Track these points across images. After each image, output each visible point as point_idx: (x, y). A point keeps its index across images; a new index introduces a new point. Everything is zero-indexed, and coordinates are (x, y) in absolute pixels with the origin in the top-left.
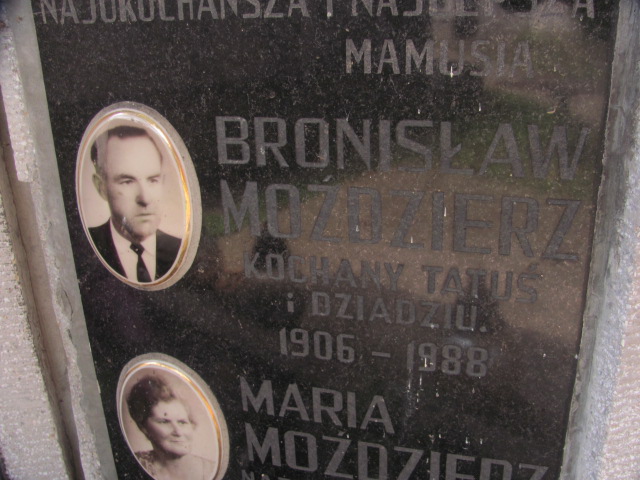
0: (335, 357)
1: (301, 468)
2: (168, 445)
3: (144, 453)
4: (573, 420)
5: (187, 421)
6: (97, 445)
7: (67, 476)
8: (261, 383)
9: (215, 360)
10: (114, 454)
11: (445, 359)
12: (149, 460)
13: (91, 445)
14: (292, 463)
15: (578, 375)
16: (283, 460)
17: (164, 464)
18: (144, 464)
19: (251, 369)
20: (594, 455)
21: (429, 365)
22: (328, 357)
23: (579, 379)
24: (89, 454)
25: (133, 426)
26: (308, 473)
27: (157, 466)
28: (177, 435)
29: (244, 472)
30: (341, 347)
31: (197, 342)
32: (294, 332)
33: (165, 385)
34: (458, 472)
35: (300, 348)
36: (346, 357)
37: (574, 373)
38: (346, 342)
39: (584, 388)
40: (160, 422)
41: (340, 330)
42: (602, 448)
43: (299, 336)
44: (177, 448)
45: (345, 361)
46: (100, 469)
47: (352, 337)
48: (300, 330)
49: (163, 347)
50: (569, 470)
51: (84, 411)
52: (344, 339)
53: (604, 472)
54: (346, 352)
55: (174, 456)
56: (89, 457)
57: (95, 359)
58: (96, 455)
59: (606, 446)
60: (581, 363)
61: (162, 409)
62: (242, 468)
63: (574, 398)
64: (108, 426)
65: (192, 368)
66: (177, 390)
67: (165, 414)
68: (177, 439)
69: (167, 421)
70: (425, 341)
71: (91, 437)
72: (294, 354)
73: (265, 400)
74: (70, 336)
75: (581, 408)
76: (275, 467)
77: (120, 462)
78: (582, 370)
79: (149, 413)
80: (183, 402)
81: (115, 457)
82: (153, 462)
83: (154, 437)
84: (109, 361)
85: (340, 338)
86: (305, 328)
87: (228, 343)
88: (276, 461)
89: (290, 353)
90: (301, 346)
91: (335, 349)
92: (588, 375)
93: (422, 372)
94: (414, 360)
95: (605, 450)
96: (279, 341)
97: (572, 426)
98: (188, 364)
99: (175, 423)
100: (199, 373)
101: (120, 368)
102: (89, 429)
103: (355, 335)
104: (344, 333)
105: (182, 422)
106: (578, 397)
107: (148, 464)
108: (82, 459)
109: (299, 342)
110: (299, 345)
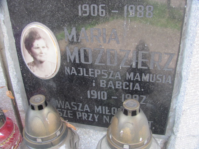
0: (98, 15)
1: (86, 63)
2: (39, 58)
3: (31, 63)
4: (184, 34)
5: (45, 47)
6: (14, 65)
7: (5, 80)
8: (72, 28)
9: (55, 22)
10: (20, 67)
11: (138, 11)
12: (32, 65)
13: (13, 66)
14: (83, 61)
15: (186, 15)
16: (80, 60)
17: (38, 66)
18: (30, 68)
19: (68, 23)
20: (191, 45)
21: (132, 14)
22: (96, 15)
23: (186, 16)
24: (12, 69)
25: (26, 52)
26: (89, 64)
27: (35, 68)
28: (42, 53)
29: (66, 67)
30: (100, 10)
31: (49, 15)
32: (84, 5)
33: (37, 33)
34: (142, 59)
35: (86, 12)
36: (102, 14)
37: (185, 13)
38: (102, 8)
39: (188, 20)
40: (36, 49)
41: (100, 3)
42: (194, 40)
43: (85, 7)
44: (42, 59)
45: (102, 16)
46: (16, 75)
47: (104, 5)
48: (86, 5)
49: (37, 19)
50: (182, 55)
51: (10, 52)
52: (102, 6)
53: (195, 50)
54: (102, 12)
55: (41, 62)
56: (12, 71)
57: (13, 28)
58: (14, 70)
59: (196, 38)
60: (187, 9)
61: (37, 43)
62: (65, 66)
63: (184, 24)
64: (18, 56)
65: (47, 26)
66: (41, 35)
67: (38, 45)
68: (42, 55)
69: (38, 48)
70: (131, 4)
71: (12, 62)
72: (84, 15)
73: (73, 36)
74: (4, 22)
75: (187, 28)
76: (77, 63)
77: (22, 69)
78: (187, 12)
79: (32, 45)
80: (44, 39)
81: (21, 68)
82: (33, 66)
83: (33, 55)
84: (18, 28)
85: (100, 6)
86: (88, 4)
87: (60, 14)
88: (77, 62)
89: (82, 15)
90: (86, 11)
91: (98, 11)
92: (189, 14)
93: (130, 17)
94: (127, 13)
95: (196, 40)
96: (78, 10)
97: (183, 36)
98: (46, 25)
99: (41, 48)
100: (50, 28)
101: (22, 30)
102: (11, 59)
103: (106, 4)
104: (101, 4)
105: (43, 47)
106: (186, 23)
107: (32, 67)
108: (9, 72)
109: (85, 10)
110: (85, 11)
